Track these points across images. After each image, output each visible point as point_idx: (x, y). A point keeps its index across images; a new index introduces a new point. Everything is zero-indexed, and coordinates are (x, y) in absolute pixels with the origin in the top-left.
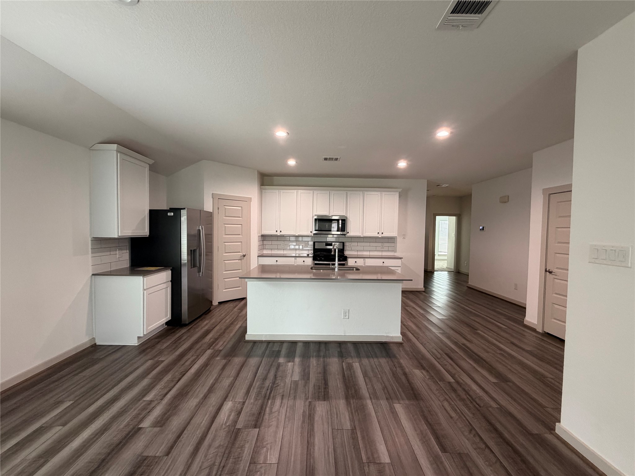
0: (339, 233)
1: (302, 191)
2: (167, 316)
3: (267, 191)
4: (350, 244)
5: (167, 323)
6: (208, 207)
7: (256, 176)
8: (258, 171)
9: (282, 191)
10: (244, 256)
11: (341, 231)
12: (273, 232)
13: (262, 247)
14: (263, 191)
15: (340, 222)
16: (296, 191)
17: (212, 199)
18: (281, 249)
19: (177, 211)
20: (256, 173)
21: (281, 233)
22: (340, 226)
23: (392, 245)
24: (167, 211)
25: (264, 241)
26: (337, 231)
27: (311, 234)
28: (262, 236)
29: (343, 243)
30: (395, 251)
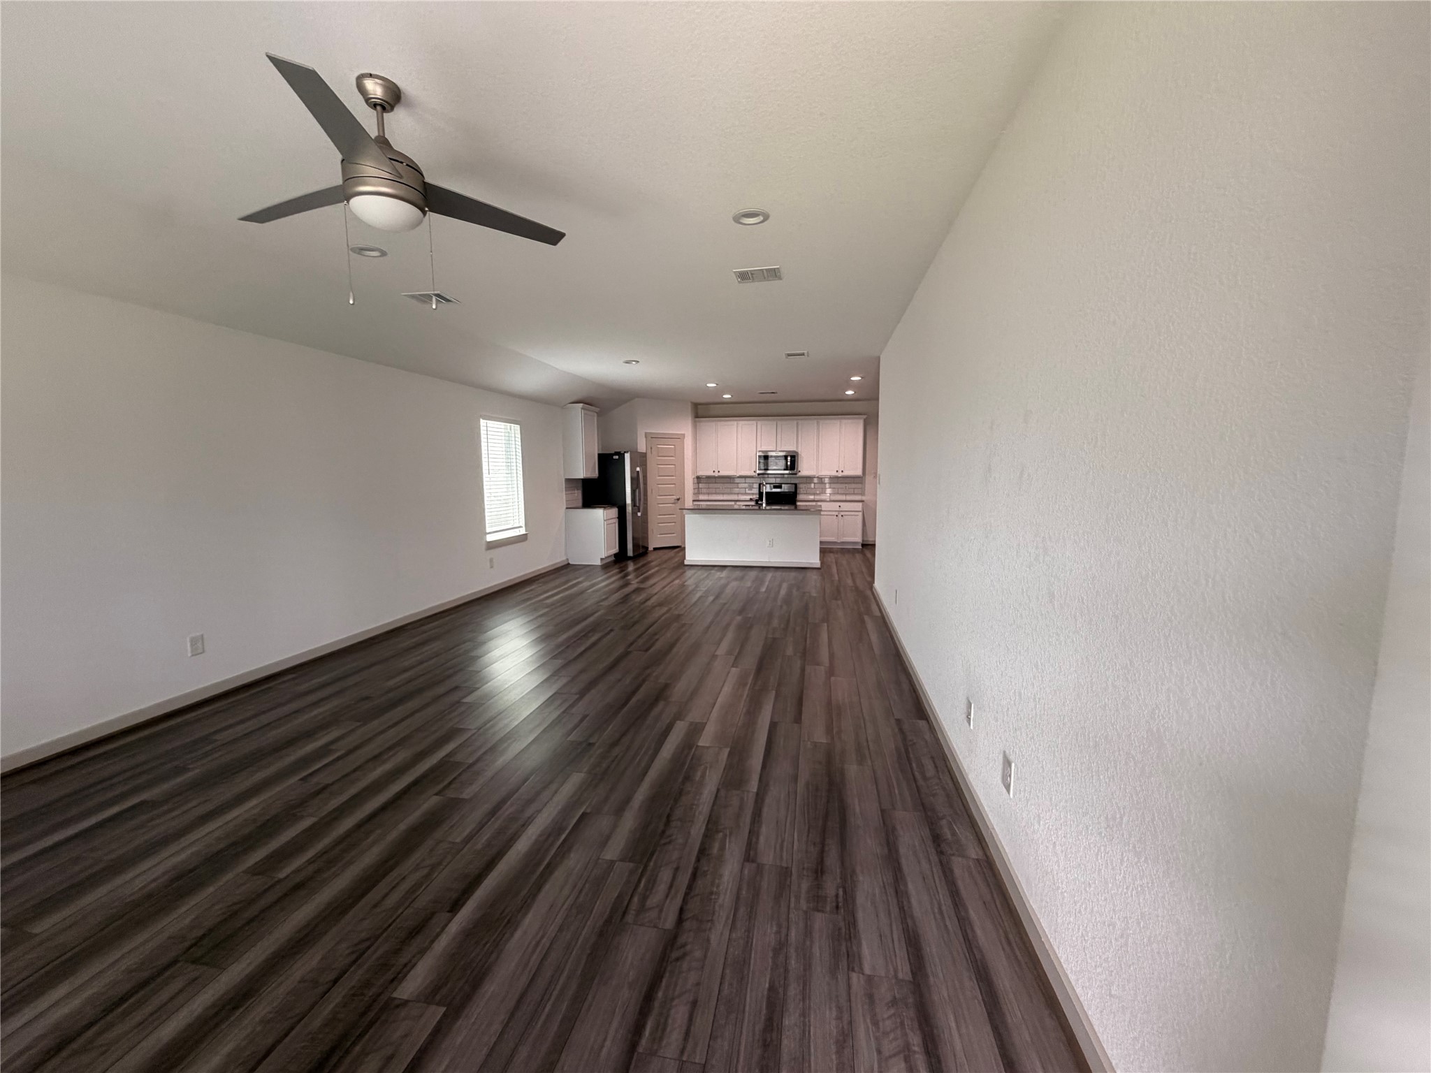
0: (787, 472)
1: (743, 422)
2: (616, 548)
3: (702, 424)
4: (804, 485)
5: (615, 555)
6: (642, 447)
7: (689, 407)
8: (692, 403)
9: (719, 423)
10: (678, 499)
11: (790, 470)
12: (710, 473)
13: (698, 491)
14: (698, 424)
15: (789, 458)
16: (735, 423)
17: (645, 439)
18: (719, 494)
19: (621, 455)
20: (690, 404)
21: (719, 474)
22: (789, 463)
23: (860, 486)
24: (612, 455)
25: (700, 485)
26: (785, 470)
27: (755, 474)
28: (698, 478)
29: (796, 485)
30: (863, 494)
